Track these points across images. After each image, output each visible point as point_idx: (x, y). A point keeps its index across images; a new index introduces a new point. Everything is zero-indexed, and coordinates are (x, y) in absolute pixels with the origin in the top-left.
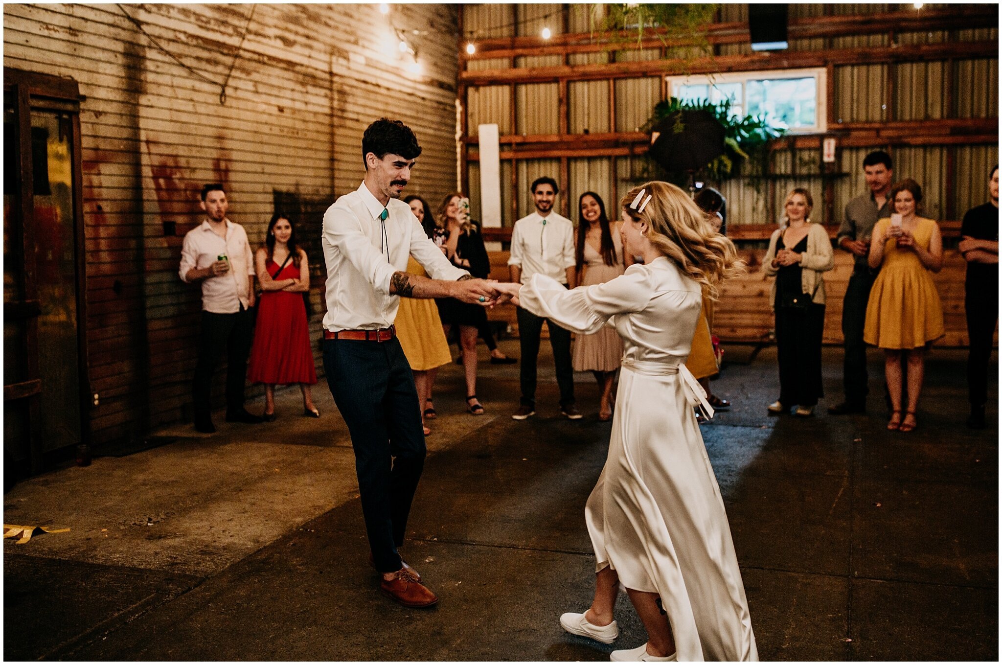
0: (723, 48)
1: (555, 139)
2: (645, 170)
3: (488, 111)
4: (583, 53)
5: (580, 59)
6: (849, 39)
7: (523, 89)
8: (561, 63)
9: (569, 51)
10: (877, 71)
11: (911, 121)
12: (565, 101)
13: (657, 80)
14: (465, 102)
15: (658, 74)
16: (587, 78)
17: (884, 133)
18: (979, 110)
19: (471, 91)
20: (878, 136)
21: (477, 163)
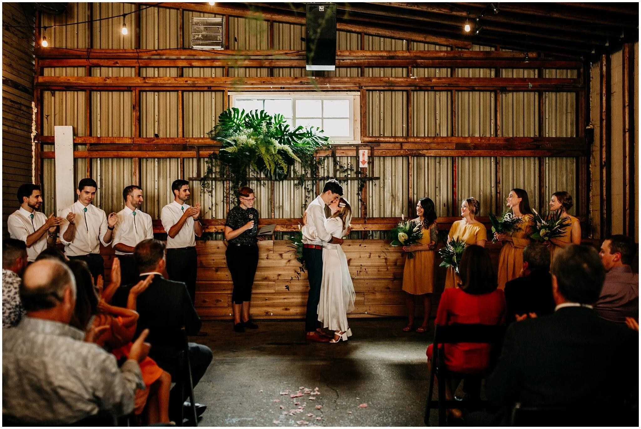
0: (276, 71)
1: (128, 141)
2: (210, 171)
4: (154, 67)
5: (150, 72)
6: (376, 70)
7: (96, 96)
8: (133, 74)
9: (141, 65)
10: (400, 97)
11: (424, 137)
12: (138, 107)
13: (219, 94)
14: (40, 104)
15: (222, 89)
16: (158, 88)
17: (406, 146)
18: (474, 131)
19: (47, 94)
20: (401, 148)
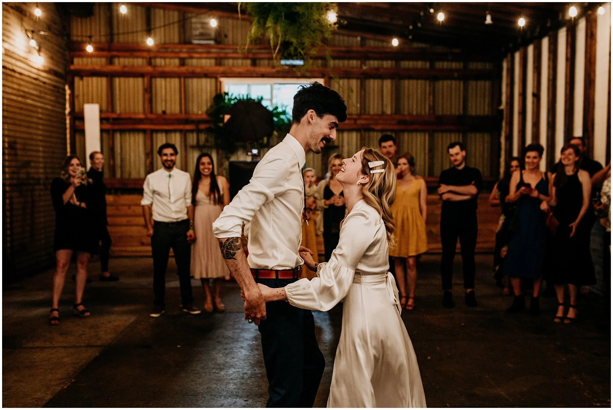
0: (258, 61)
1: (142, 116)
2: (207, 140)
3: (90, 95)
4: (161, 58)
5: (159, 61)
7: (117, 80)
8: (145, 64)
9: (151, 56)
10: (354, 83)
12: (149, 90)
13: (213, 80)
14: (72, 88)
15: (215, 75)
16: (165, 75)
17: (359, 122)
19: (77, 79)
20: (355, 123)
21: (82, 132)
